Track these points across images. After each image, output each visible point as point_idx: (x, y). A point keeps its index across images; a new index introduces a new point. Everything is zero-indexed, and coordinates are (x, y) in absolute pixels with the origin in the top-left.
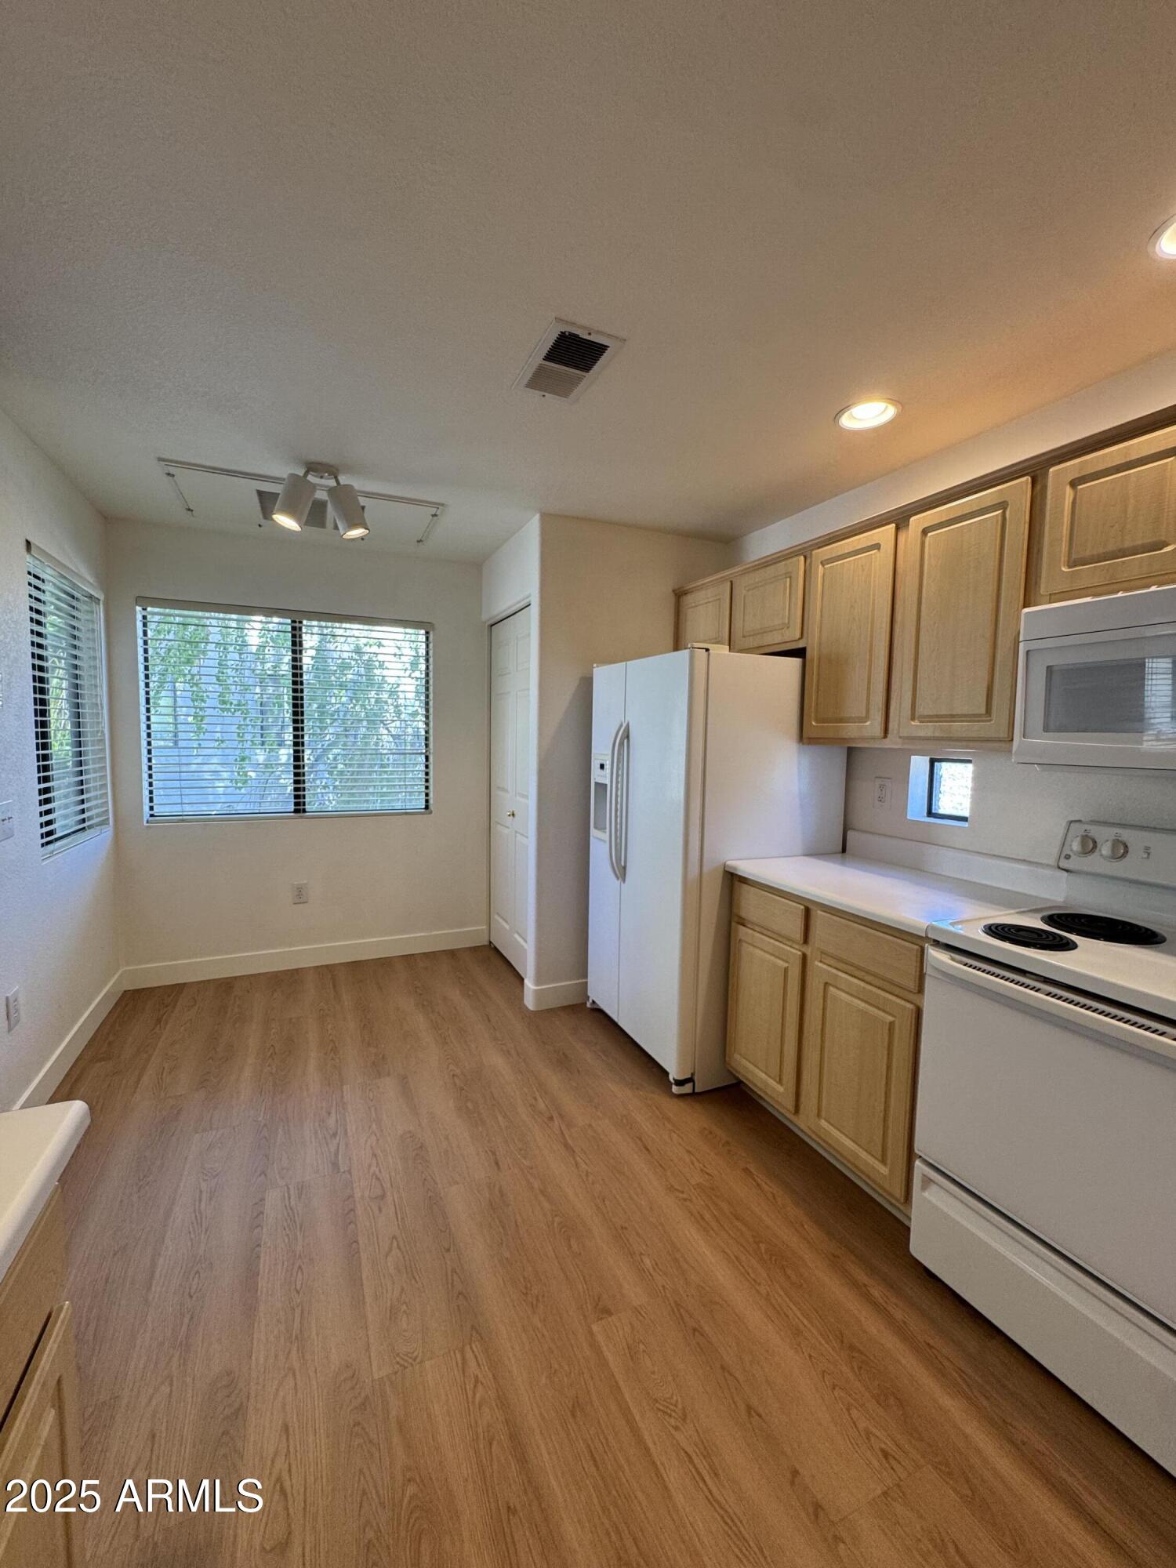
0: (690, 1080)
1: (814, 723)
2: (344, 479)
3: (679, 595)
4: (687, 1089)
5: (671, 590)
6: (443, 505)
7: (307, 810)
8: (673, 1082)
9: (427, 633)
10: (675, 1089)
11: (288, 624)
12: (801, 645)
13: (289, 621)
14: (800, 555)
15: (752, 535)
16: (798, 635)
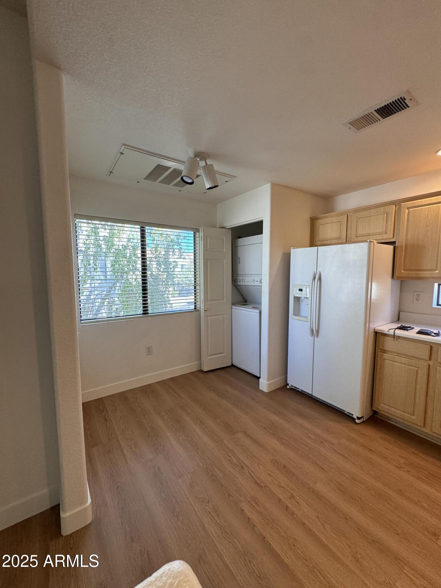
0: (362, 417)
1: (403, 272)
2: (209, 162)
3: (313, 221)
4: (361, 420)
5: (309, 217)
6: (235, 177)
7: (149, 313)
8: (356, 418)
9: (194, 233)
10: (357, 421)
11: (138, 228)
12: (393, 240)
13: (139, 227)
14: (393, 204)
15: (340, 196)
16: (392, 236)
